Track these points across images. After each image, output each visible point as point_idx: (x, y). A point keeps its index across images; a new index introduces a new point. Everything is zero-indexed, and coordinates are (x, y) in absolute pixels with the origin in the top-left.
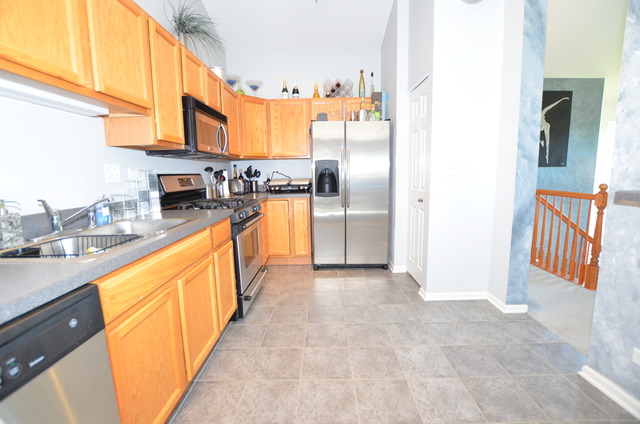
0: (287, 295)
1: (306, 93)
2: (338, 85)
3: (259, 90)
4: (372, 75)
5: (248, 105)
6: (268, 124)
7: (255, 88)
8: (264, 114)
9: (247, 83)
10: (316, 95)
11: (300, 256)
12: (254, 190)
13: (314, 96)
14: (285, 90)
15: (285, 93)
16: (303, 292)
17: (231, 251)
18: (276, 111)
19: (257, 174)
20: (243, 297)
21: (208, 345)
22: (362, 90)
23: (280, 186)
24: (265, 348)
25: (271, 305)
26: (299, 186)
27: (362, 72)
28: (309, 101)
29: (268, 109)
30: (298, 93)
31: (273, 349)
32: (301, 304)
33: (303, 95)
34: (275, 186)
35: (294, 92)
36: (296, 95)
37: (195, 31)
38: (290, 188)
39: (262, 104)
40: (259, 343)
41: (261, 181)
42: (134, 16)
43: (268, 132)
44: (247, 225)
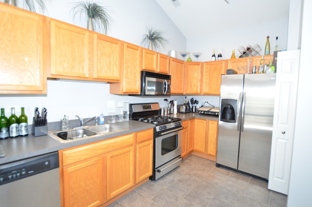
0: (187, 176)
1: (227, 56)
2: (248, 49)
3: (199, 58)
4: (277, 38)
5: (190, 67)
6: (202, 75)
7: (197, 56)
8: (200, 70)
9: (193, 54)
10: (233, 56)
11: (210, 155)
12: (194, 111)
13: (232, 58)
14: (214, 56)
15: (214, 58)
16: (197, 178)
17: (151, 146)
18: (206, 68)
19: (196, 102)
20: (156, 170)
21: (124, 187)
22: (267, 50)
23: (204, 111)
24: (153, 201)
25: (175, 179)
26: (215, 113)
27: (268, 37)
28: (227, 61)
29: (202, 68)
30: (221, 56)
31: (156, 203)
32: (190, 185)
33: (224, 58)
34: (201, 111)
35: (218, 57)
36: (220, 58)
37: (157, 38)
38: (210, 113)
39: (199, 65)
40: (153, 197)
41: (198, 106)
42: (115, 45)
43: (202, 80)
44: (162, 134)
